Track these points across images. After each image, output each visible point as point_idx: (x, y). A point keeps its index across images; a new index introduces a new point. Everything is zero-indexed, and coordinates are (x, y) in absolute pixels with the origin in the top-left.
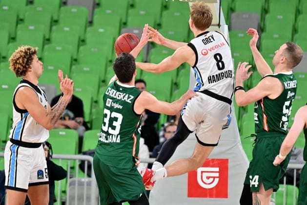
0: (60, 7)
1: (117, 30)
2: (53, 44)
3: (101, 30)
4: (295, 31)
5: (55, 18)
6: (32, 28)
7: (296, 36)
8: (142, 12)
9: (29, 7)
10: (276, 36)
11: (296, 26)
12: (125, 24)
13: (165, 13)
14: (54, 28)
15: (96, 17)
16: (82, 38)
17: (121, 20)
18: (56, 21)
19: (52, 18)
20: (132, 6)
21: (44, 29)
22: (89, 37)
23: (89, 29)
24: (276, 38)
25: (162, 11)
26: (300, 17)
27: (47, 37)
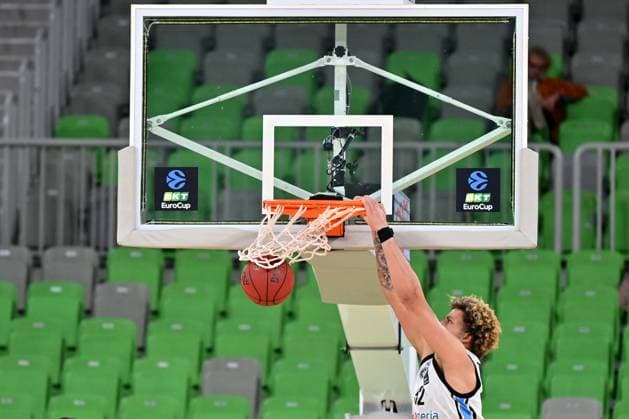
0: (80, 319)
1: (195, 362)
2: (67, 395)
3: (163, 365)
4: (549, 356)
5: (70, 342)
6: (23, 363)
7: (553, 366)
8: (244, 327)
9: (18, 321)
10: (512, 367)
11: (552, 347)
12: (210, 350)
13: (290, 326)
14: (69, 362)
15: (151, 339)
16: (125, 381)
17: (202, 344)
18: (73, 349)
19: (64, 341)
20: (224, 314)
21: (48, 365)
22: (139, 379)
23: (138, 363)
24: (512, 372)
25: (283, 324)
26: (560, 329)
27: (55, 381)
